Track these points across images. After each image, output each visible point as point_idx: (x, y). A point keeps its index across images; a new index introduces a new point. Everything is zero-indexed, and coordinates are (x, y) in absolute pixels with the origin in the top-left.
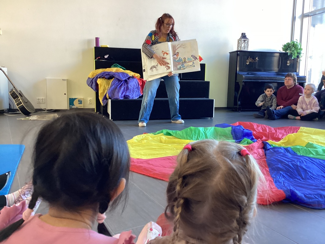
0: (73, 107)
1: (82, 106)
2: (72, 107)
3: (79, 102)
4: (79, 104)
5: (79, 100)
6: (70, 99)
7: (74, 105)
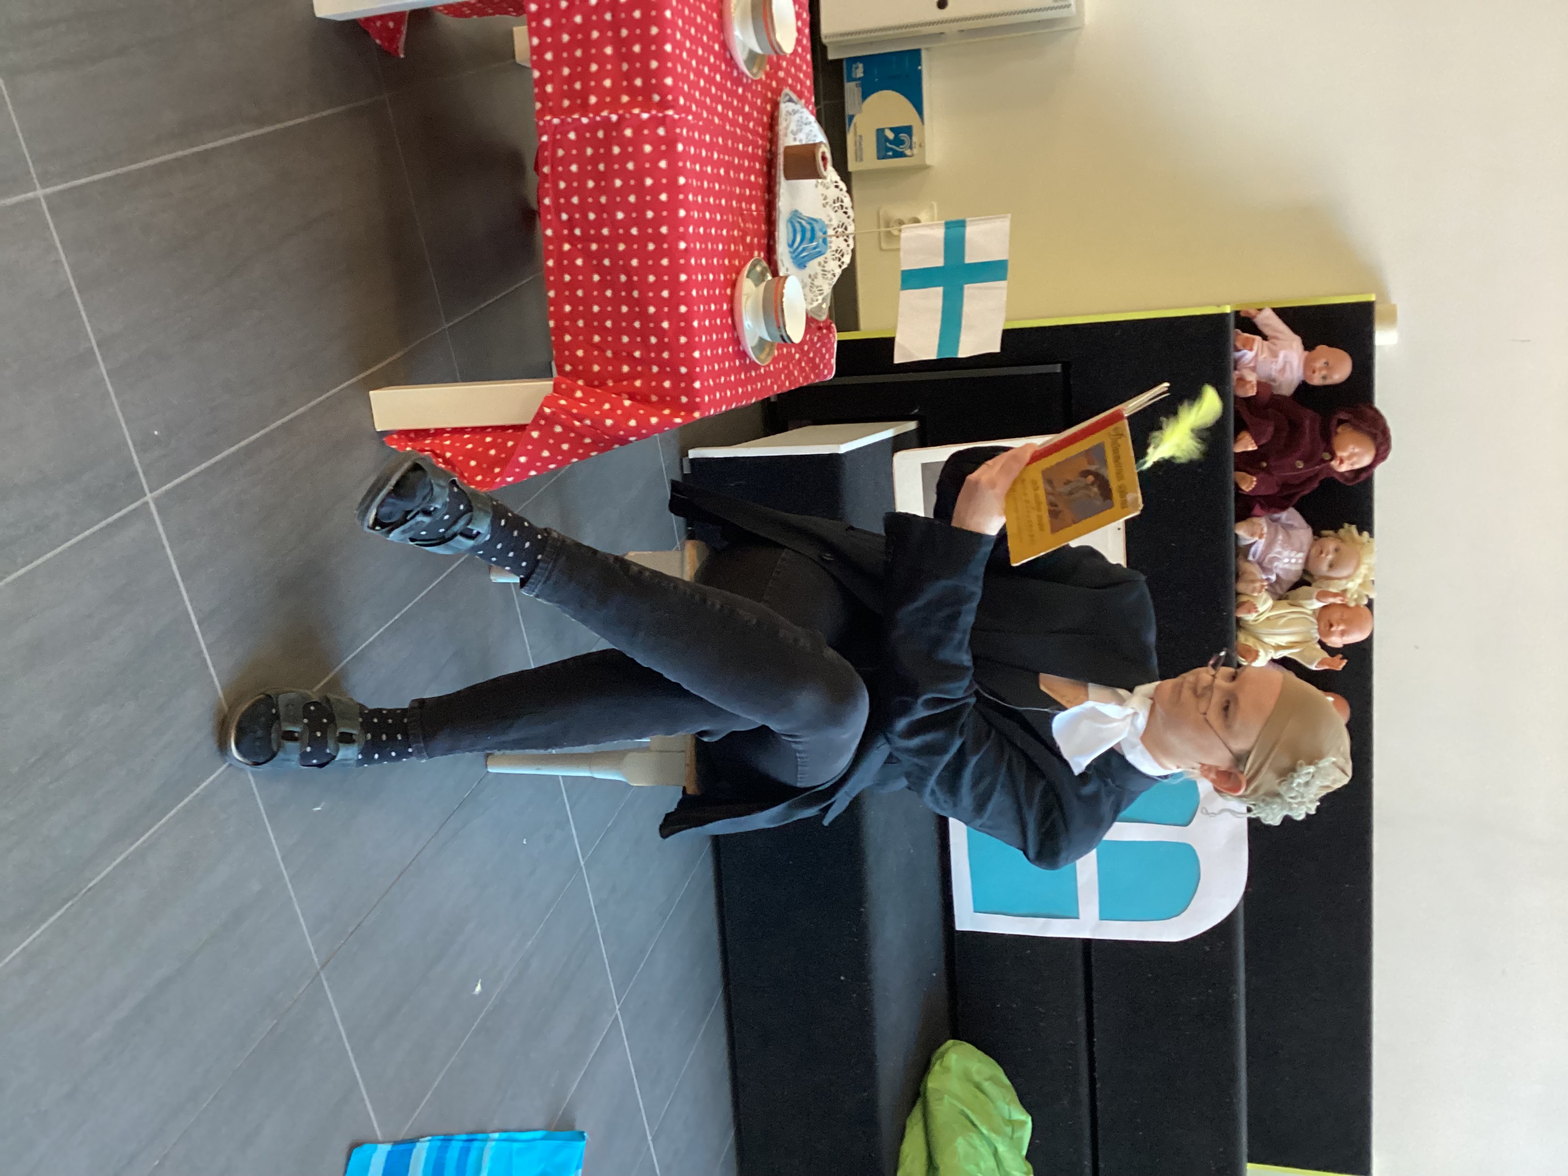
0: (851, 89)
1: (859, 158)
2: (851, 79)
3: (890, 135)
4: (880, 132)
5: (908, 130)
6: (915, 56)
7: (865, 96)
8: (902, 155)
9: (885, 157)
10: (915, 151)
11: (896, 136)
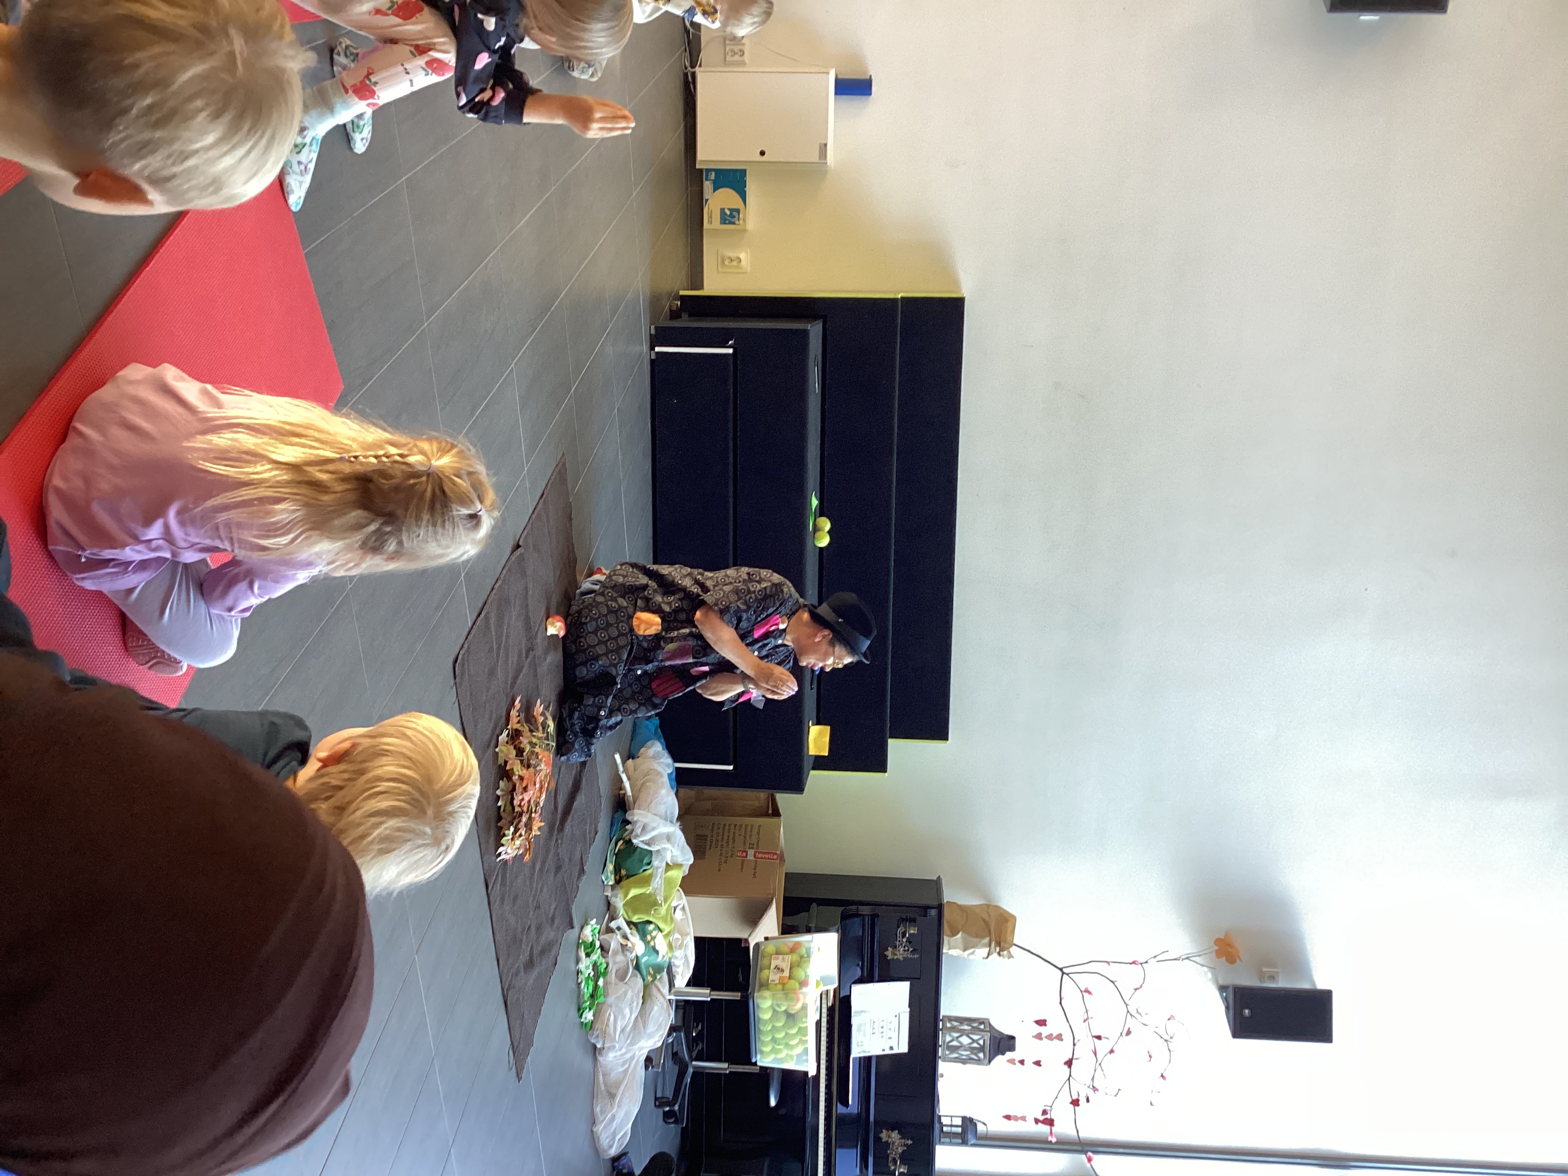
0: (708, 186)
1: (710, 222)
2: (707, 179)
3: (728, 213)
4: (722, 210)
5: (738, 211)
6: (743, 172)
7: (715, 190)
8: (734, 223)
9: (725, 223)
10: (741, 222)
11: (731, 213)
